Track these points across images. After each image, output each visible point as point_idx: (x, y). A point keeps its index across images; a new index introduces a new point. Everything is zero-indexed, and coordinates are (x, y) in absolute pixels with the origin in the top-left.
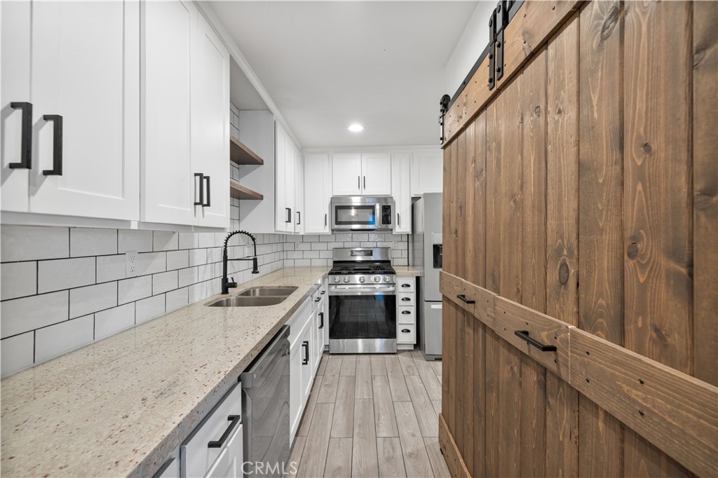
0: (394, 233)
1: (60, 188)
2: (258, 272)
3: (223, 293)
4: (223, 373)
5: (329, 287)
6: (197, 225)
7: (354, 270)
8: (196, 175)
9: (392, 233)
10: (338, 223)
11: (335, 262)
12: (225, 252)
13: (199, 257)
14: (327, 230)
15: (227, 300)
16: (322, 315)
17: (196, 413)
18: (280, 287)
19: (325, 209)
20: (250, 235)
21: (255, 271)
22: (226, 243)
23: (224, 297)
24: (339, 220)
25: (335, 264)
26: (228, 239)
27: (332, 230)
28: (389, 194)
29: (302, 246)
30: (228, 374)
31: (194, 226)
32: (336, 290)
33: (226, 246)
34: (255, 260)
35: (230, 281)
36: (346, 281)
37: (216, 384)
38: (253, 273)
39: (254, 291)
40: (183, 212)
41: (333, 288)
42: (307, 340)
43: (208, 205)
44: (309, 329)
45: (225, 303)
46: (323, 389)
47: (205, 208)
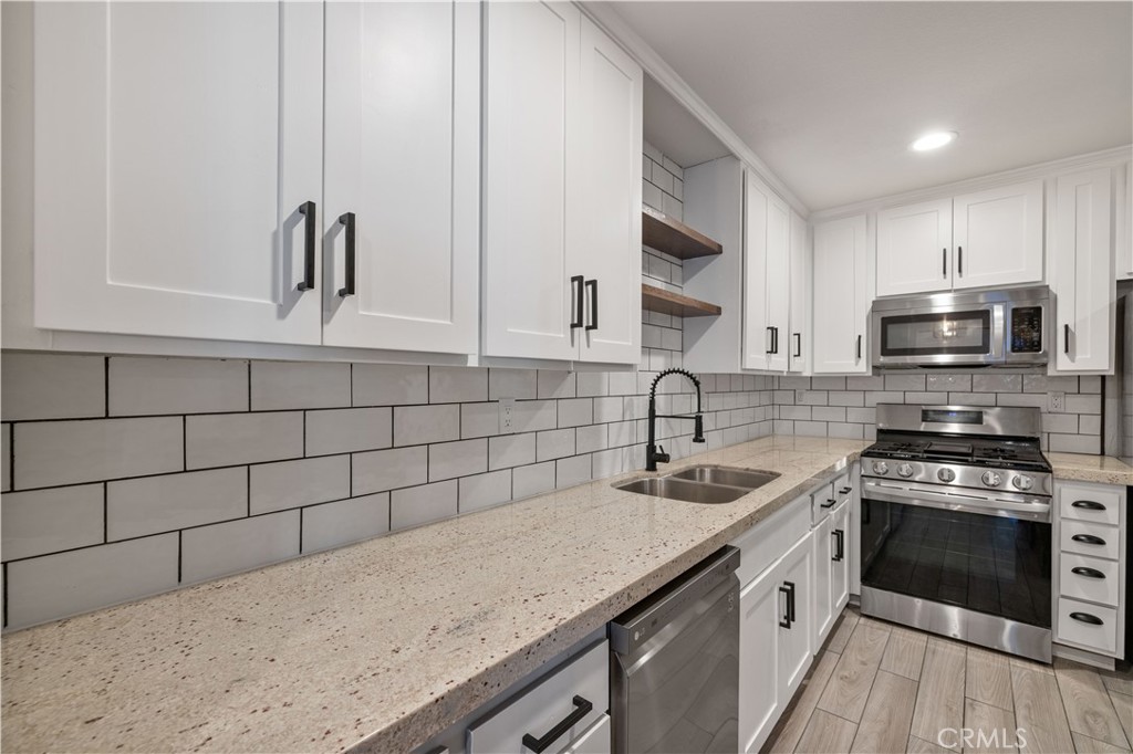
0: (1051, 372)
1: (361, 312)
2: (703, 441)
3: (648, 469)
4: (555, 620)
5: (862, 482)
6: (577, 359)
7: (926, 452)
8: (573, 279)
9: (1044, 374)
10: (885, 352)
11: (880, 432)
12: (652, 403)
13: (610, 410)
14: (863, 367)
15: (652, 481)
16: (839, 534)
17: (480, 686)
18: (747, 469)
19: (858, 324)
20: (690, 376)
21: (699, 438)
22: (653, 389)
23: (646, 477)
24: (890, 346)
25: (882, 436)
26: (656, 382)
27: (874, 367)
28: (1040, 279)
29: (809, 398)
30: (565, 626)
31: (574, 362)
32: (882, 490)
33: (653, 394)
34: (699, 420)
35: (658, 451)
36: (904, 473)
37: (536, 638)
38: (695, 440)
39: (702, 472)
40: (550, 339)
41: (871, 484)
42: (791, 581)
43: (594, 326)
44: (804, 558)
45: (647, 487)
46: (835, 684)
47: (591, 331)
